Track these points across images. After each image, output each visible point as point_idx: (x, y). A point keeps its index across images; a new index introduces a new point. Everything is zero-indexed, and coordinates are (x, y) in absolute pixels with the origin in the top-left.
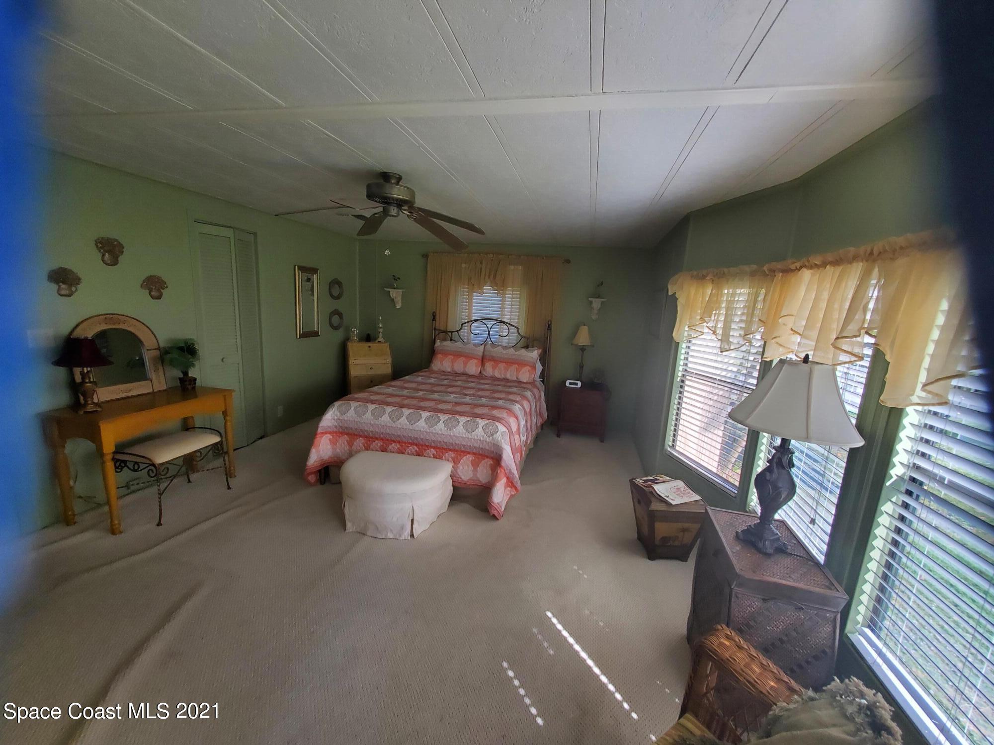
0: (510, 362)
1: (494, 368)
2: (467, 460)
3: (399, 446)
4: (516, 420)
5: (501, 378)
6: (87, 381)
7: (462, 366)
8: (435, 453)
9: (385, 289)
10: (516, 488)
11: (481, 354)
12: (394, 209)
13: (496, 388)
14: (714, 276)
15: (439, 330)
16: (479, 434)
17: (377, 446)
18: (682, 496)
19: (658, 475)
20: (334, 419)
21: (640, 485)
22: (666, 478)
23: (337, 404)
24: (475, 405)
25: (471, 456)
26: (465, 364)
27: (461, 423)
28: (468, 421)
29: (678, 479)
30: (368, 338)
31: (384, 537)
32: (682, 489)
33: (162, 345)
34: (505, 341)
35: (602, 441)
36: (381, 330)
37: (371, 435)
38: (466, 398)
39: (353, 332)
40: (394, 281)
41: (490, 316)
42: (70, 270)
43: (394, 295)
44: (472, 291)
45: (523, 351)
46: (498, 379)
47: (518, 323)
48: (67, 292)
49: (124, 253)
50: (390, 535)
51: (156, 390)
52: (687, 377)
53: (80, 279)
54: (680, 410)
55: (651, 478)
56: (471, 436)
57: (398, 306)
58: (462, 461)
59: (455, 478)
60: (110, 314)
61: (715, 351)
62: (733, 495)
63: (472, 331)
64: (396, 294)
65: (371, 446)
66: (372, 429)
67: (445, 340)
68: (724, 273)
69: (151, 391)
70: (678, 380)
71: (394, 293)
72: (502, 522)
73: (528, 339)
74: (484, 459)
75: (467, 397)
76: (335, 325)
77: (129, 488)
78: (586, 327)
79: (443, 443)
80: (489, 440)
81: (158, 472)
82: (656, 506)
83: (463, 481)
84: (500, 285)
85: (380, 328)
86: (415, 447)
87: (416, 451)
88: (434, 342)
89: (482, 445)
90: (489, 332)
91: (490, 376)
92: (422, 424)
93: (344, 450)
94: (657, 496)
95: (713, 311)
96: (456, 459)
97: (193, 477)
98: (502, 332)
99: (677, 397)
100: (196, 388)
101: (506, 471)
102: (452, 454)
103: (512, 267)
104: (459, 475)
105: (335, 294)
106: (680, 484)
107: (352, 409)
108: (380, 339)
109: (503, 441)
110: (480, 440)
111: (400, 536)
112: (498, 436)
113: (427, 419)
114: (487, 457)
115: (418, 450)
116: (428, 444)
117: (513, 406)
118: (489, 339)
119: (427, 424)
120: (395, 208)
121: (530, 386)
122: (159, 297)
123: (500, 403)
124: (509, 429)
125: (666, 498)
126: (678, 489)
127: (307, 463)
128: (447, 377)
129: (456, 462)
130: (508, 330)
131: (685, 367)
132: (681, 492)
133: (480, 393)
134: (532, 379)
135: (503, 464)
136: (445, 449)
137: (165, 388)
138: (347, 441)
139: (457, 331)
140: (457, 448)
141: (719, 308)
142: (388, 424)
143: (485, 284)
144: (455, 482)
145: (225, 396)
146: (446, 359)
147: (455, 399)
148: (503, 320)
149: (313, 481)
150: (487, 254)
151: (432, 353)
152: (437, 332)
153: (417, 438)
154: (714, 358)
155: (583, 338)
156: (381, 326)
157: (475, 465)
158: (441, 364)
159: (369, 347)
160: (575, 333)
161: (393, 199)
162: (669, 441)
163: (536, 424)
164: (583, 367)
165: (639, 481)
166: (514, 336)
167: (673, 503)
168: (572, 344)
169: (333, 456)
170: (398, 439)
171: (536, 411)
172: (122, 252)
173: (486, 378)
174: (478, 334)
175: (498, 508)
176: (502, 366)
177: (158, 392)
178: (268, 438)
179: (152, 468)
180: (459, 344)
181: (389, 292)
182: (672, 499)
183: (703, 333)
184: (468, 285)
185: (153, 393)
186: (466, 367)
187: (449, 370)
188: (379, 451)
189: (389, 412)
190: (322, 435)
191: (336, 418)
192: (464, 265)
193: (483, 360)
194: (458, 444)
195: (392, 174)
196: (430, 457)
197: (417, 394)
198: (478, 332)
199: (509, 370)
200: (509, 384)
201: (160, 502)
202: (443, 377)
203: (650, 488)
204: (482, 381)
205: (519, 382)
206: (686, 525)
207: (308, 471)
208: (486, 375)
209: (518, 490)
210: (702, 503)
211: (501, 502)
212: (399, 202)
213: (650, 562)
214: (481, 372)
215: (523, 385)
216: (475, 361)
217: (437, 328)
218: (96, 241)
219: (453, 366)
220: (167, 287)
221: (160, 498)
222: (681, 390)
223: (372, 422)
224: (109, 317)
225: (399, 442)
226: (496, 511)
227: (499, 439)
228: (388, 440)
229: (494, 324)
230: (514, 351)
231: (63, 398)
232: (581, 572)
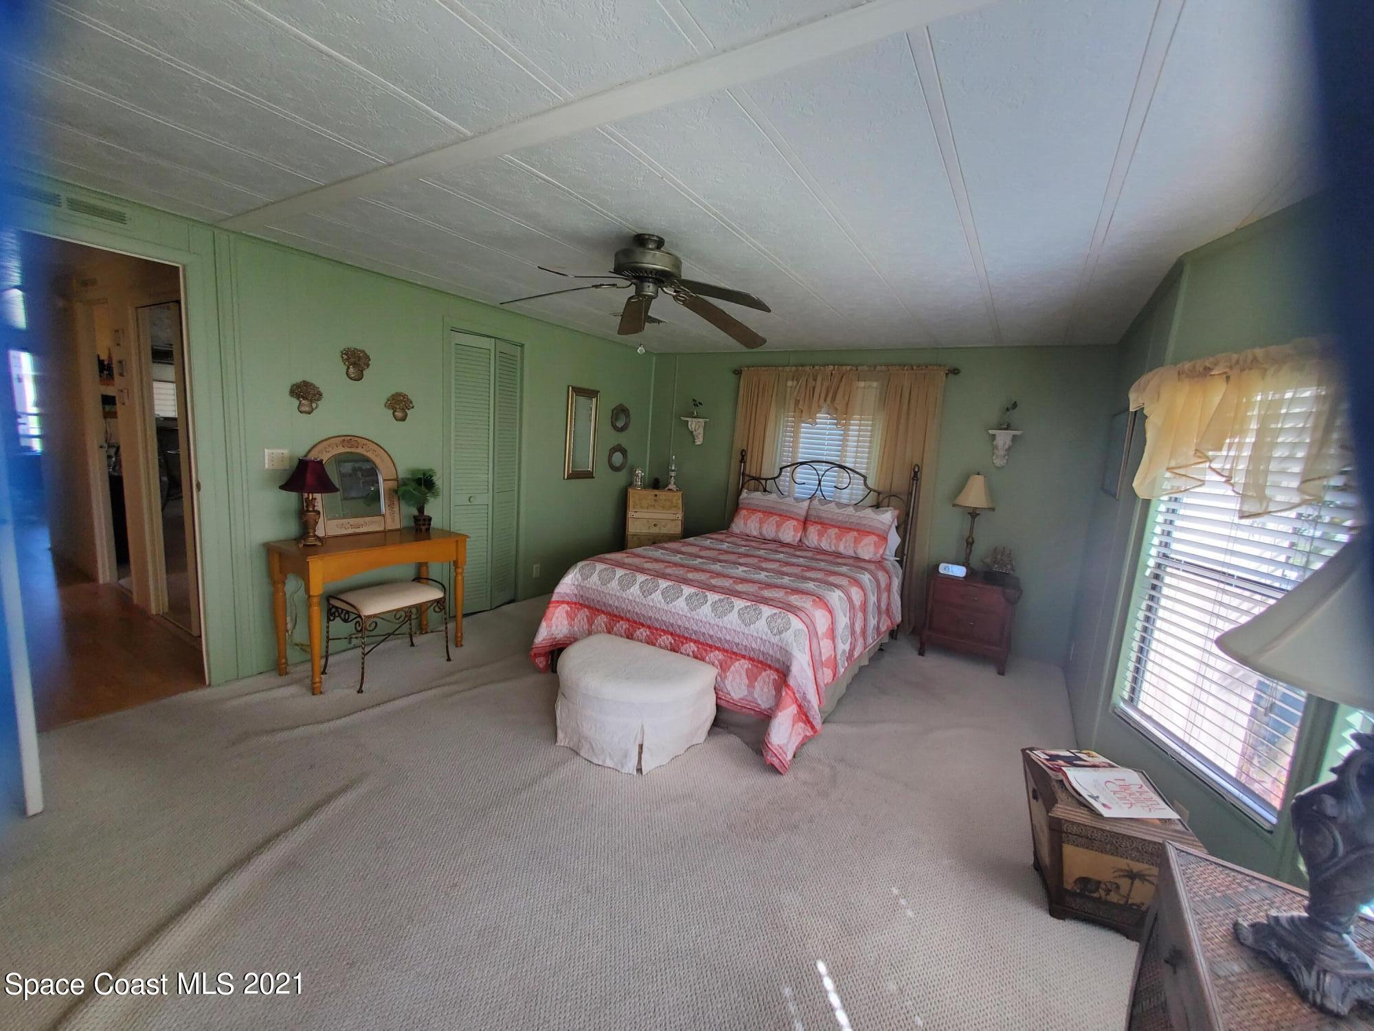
0: (844, 528)
1: (821, 534)
2: (741, 666)
3: (648, 633)
4: (830, 616)
5: (830, 550)
6: (311, 509)
7: (774, 529)
8: (696, 649)
9: (682, 418)
10: (813, 727)
11: (804, 513)
12: (649, 286)
13: (814, 564)
14: (1231, 368)
15: (749, 476)
16: (760, 629)
17: (622, 629)
18: (1132, 804)
19: (1084, 752)
20: (574, 585)
21: (1039, 762)
22: (1100, 759)
23: (580, 564)
24: (768, 585)
25: (747, 662)
26: (779, 526)
27: (736, 610)
28: (747, 607)
29: (1128, 767)
30: (656, 484)
31: (600, 763)
32: (1134, 789)
33: (401, 475)
34: (845, 496)
35: (1001, 673)
36: (673, 474)
37: (616, 612)
38: (760, 574)
39: (638, 476)
40: (694, 407)
41: (824, 458)
42: (312, 384)
43: (693, 426)
44: (799, 419)
45: (869, 512)
46: (824, 552)
47: (867, 469)
48: (307, 409)
49: (371, 367)
50: (609, 763)
51: (389, 528)
52: (1169, 570)
53: (321, 395)
54: (1149, 632)
55: (1068, 754)
56: (749, 630)
57: (699, 441)
58: (733, 667)
59: (720, 693)
60: (349, 436)
61: (1227, 518)
62: (1267, 826)
63: (797, 480)
64: (696, 425)
65: (615, 628)
66: (617, 604)
67: (757, 490)
68: (1255, 359)
69: (382, 529)
70: (1148, 573)
71: (693, 424)
72: (787, 778)
73: (879, 493)
74: (765, 670)
75: (785, 577)
76: (617, 465)
77: (350, 643)
78: (980, 479)
79: (707, 636)
80: (775, 640)
81: (364, 627)
82: (1062, 810)
83: (733, 700)
84: (842, 413)
85: (673, 471)
86: (670, 637)
87: (671, 643)
88: (739, 493)
89: (764, 646)
90: (820, 481)
91: (813, 546)
92: (680, 605)
93: (583, 628)
94: (1071, 790)
95: (1226, 439)
96: (724, 663)
97: (418, 640)
98: (841, 482)
99: (1144, 606)
100: (431, 529)
101: (797, 695)
102: (720, 656)
103: (862, 384)
104: (727, 690)
105: (620, 424)
106: (1132, 777)
107: (597, 572)
108: (672, 486)
109: (795, 644)
110: (761, 639)
111: (622, 767)
112: (788, 636)
113: (690, 597)
114: (770, 667)
115: (673, 642)
116: (686, 635)
117: (829, 593)
118: (819, 492)
119: (687, 605)
120: (651, 285)
121: (872, 567)
122: (403, 419)
123: (810, 586)
124: (811, 628)
125: (1092, 801)
126: (1126, 787)
127: (535, 640)
128: (747, 543)
129: (724, 668)
130: (849, 480)
131: (1164, 550)
132: (1130, 794)
133: (785, 569)
134: (879, 555)
135: (791, 682)
136: (711, 646)
137: (399, 527)
138: (587, 616)
139: (774, 479)
140: (727, 646)
141: (1243, 432)
142: (637, 600)
143: (819, 408)
144: (720, 698)
145: (457, 541)
146: (753, 517)
147: (744, 574)
148: (843, 464)
149: (541, 666)
150: (824, 365)
151: (736, 508)
152: (747, 478)
153: (673, 623)
154: (1226, 531)
155: (975, 495)
156: (673, 468)
157: (752, 678)
158: (747, 524)
159: (656, 495)
160: (961, 487)
161: (646, 270)
162: (1123, 688)
163: (878, 628)
164: (973, 542)
165: (1040, 756)
166: (857, 490)
167: (1106, 813)
168: (954, 505)
169: (568, 636)
170: (649, 622)
171: (879, 607)
172: (368, 365)
173: (808, 549)
174: (804, 484)
175: (780, 755)
176: (833, 532)
177: (390, 531)
178: (519, 603)
179: (359, 619)
180: (773, 497)
181: (688, 421)
182: (1104, 805)
183: (1202, 483)
184: (795, 412)
185: (384, 532)
186: (779, 530)
187: (755, 533)
188: (621, 636)
189: (640, 581)
190: (557, 604)
191: (576, 583)
192: (790, 383)
193: (806, 522)
194: (729, 641)
195: (647, 237)
196: (688, 655)
197: (691, 562)
198: (803, 481)
199: (844, 540)
200: (839, 560)
201: (363, 664)
202: (743, 542)
203: (1060, 774)
204: (798, 553)
205: (858, 559)
206: (1137, 867)
207: (535, 651)
208: (807, 544)
209: (816, 730)
210: (1180, 827)
211: (787, 745)
212: (655, 275)
213: (1055, 921)
214: (800, 540)
215: (863, 564)
216: (795, 523)
217: (747, 472)
218: (342, 352)
219: (760, 528)
220: (413, 407)
221: (363, 659)
222: (1153, 593)
223: (618, 594)
224: (349, 440)
225: (649, 627)
226: (775, 759)
227: (790, 641)
228: (635, 622)
229: (827, 471)
230: (854, 511)
231: (291, 528)
232: (903, 902)
